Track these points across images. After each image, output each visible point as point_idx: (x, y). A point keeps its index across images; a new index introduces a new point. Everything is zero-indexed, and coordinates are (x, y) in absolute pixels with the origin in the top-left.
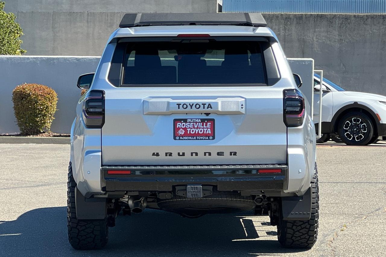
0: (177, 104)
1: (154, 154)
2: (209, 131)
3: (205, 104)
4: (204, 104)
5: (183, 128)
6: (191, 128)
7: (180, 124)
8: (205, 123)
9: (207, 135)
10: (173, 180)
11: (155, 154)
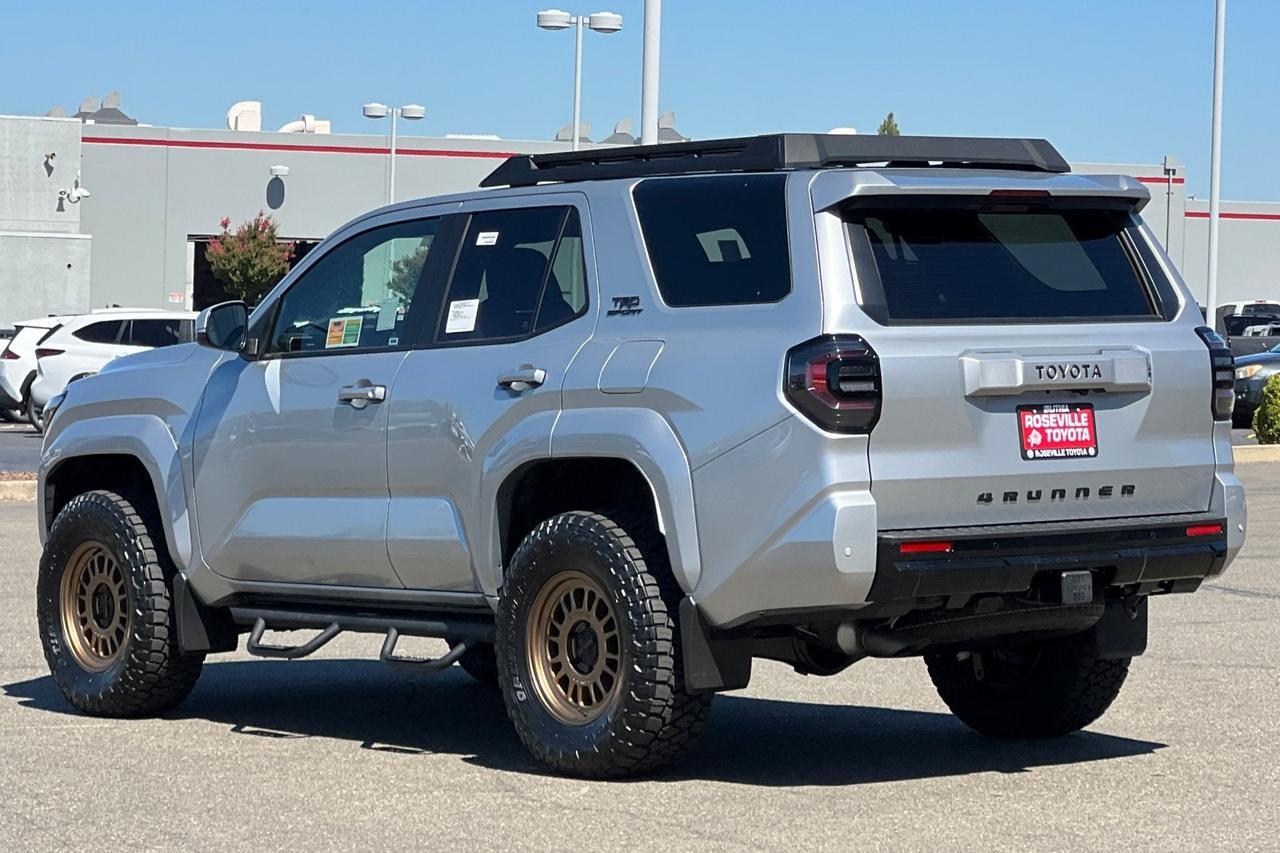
0: (1038, 368)
1: (981, 498)
2: (1086, 436)
3: (1089, 366)
4: (1086, 367)
5: (1037, 429)
6: (1054, 428)
7: (1030, 417)
8: (1076, 415)
9: (1084, 444)
10: (1037, 562)
11: (985, 497)
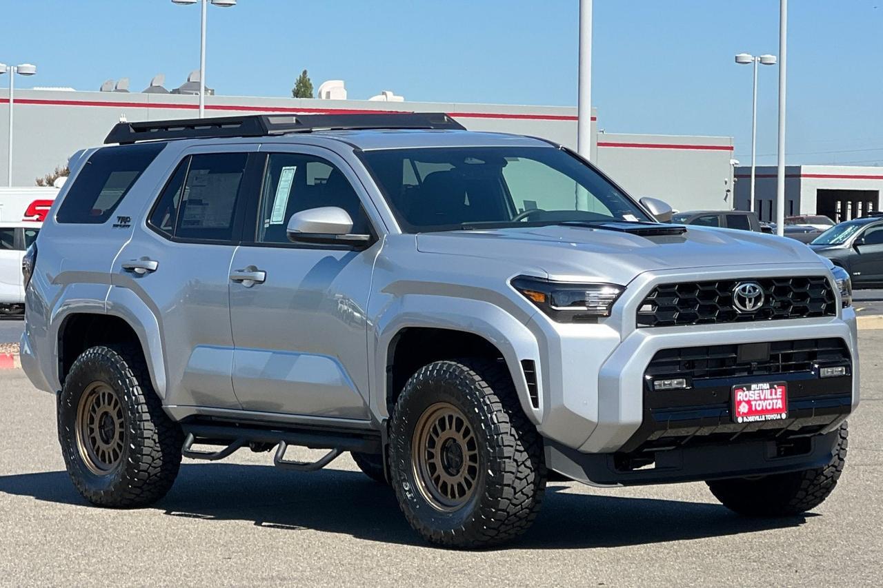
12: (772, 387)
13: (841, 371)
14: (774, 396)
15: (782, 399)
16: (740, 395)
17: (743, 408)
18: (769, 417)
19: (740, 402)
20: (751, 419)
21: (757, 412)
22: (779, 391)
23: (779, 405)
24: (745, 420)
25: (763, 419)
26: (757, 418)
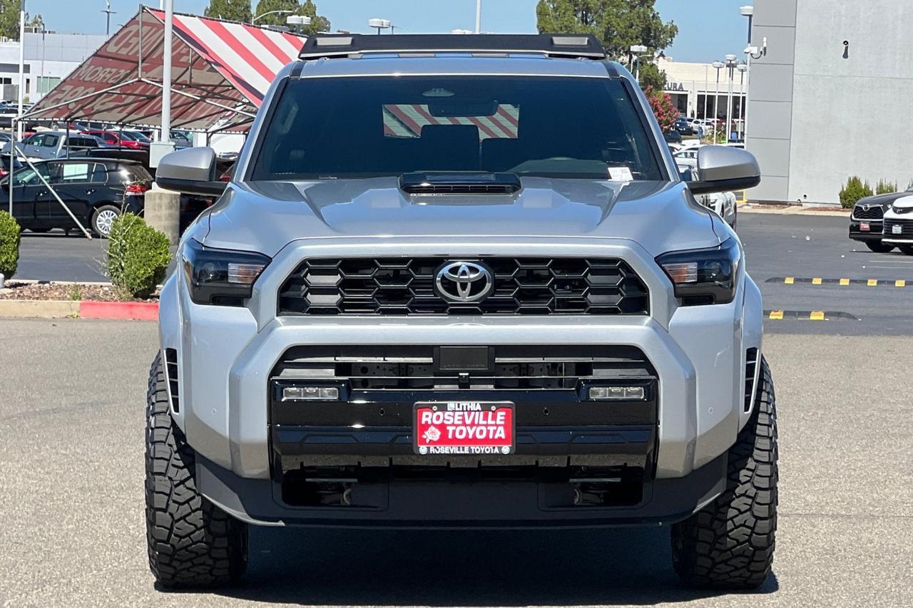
12: (486, 409)
13: (639, 393)
14: (490, 422)
15: (505, 426)
16: (426, 417)
17: (433, 434)
18: (477, 449)
19: (426, 426)
20: (444, 450)
21: (455, 441)
22: (501, 415)
23: (501, 433)
24: (432, 450)
25: (466, 451)
26: (454, 450)
